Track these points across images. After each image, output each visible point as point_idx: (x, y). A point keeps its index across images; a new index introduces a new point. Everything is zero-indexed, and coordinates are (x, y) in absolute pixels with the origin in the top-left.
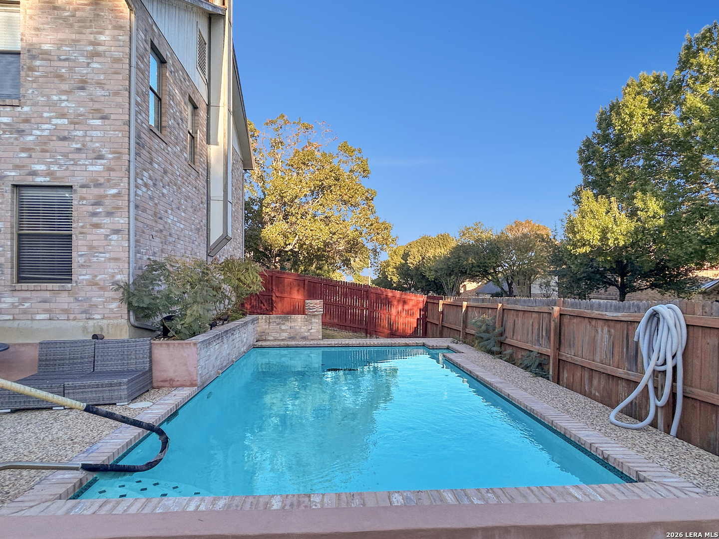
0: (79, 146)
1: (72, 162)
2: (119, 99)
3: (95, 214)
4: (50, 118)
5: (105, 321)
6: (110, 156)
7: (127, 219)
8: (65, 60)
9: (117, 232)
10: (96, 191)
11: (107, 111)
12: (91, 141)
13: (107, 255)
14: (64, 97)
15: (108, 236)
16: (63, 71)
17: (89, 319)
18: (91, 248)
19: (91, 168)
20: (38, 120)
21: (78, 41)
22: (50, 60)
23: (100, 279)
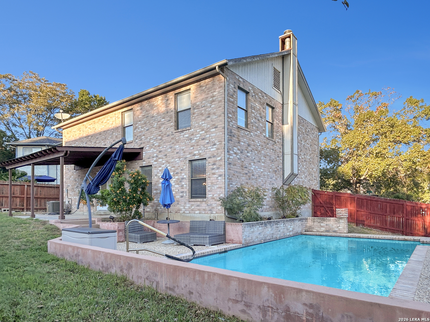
0: (208, 141)
1: (206, 148)
2: (221, 118)
3: (213, 169)
4: (199, 132)
5: (217, 214)
6: (218, 143)
7: (224, 170)
8: (203, 107)
9: (220, 176)
10: (213, 159)
11: (217, 124)
12: (212, 138)
13: (217, 186)
14: (203, 122)
15: (217, 178)
17: (212, 213)
18: (212, 183)
19: (212, 150)
20: (196, 133)
21: (207, 98)
22: (199, 108)
23: (215, 196)
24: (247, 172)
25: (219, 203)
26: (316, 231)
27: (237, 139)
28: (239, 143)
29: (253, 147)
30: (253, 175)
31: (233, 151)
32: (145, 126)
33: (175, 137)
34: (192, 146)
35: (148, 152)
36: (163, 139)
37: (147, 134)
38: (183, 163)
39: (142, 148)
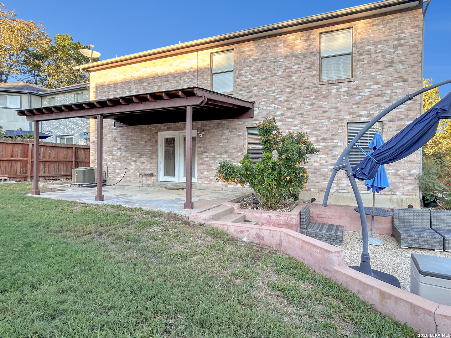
0: (388, 99)
1: (383, 108)
2: (415, 69)
4: (370, 85)
6: (408, 102)
8: (379, 52)
10: (399, 123)
11: (406, 77)
12: (396, 95)
14: (379, 73)
16: (378, 58)
17: (394, 194)
19: (395, 110)
20: (363, 87)
21: (388, 40)
22: (370, 54)
23: (401, 173)
32: (259, 74)
33: (320, 90)
34: (354, 104)
35: (265, 108)
36: (296, 92)
37: (262, 84)
38: (337, 125)
39: (253, 103)
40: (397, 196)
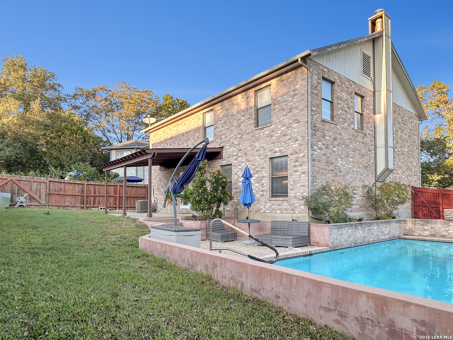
0: (289, 137)
1: (287, 145)
2: (303, 112)
3: (295, 166)
4: (280, 128)
5: (299, 214)
6: (301, 139)
7: (307, 167)
8: (285, 102)
9: (303, 173)
10: (296, 156)
11: (299, 119)
12: (294, 134)
13: (300, 184)
14: (284, 118)
15: (300, 175)
16: (284, 106)
17: (294, 213)
18: (294, 181)
19: (294, 146)
20: (277, 130)
21: (289, 92)
22: (280, 104)
23: (298, 195)
24: (333, 168)
25: (302, 202)
26: (417, 234)
27: (321, 134)
28: (324, 137)
29: (340, 141)
30: (340, 172)
31: (317, 146)
32: (225, 126)
33: (255, 134)
34: (273, 143)
35: (228, 151)
36: (243, 137)
37: (227, 133)
38: (264, 160)
39: (223, 147)
40: (296, 214)
